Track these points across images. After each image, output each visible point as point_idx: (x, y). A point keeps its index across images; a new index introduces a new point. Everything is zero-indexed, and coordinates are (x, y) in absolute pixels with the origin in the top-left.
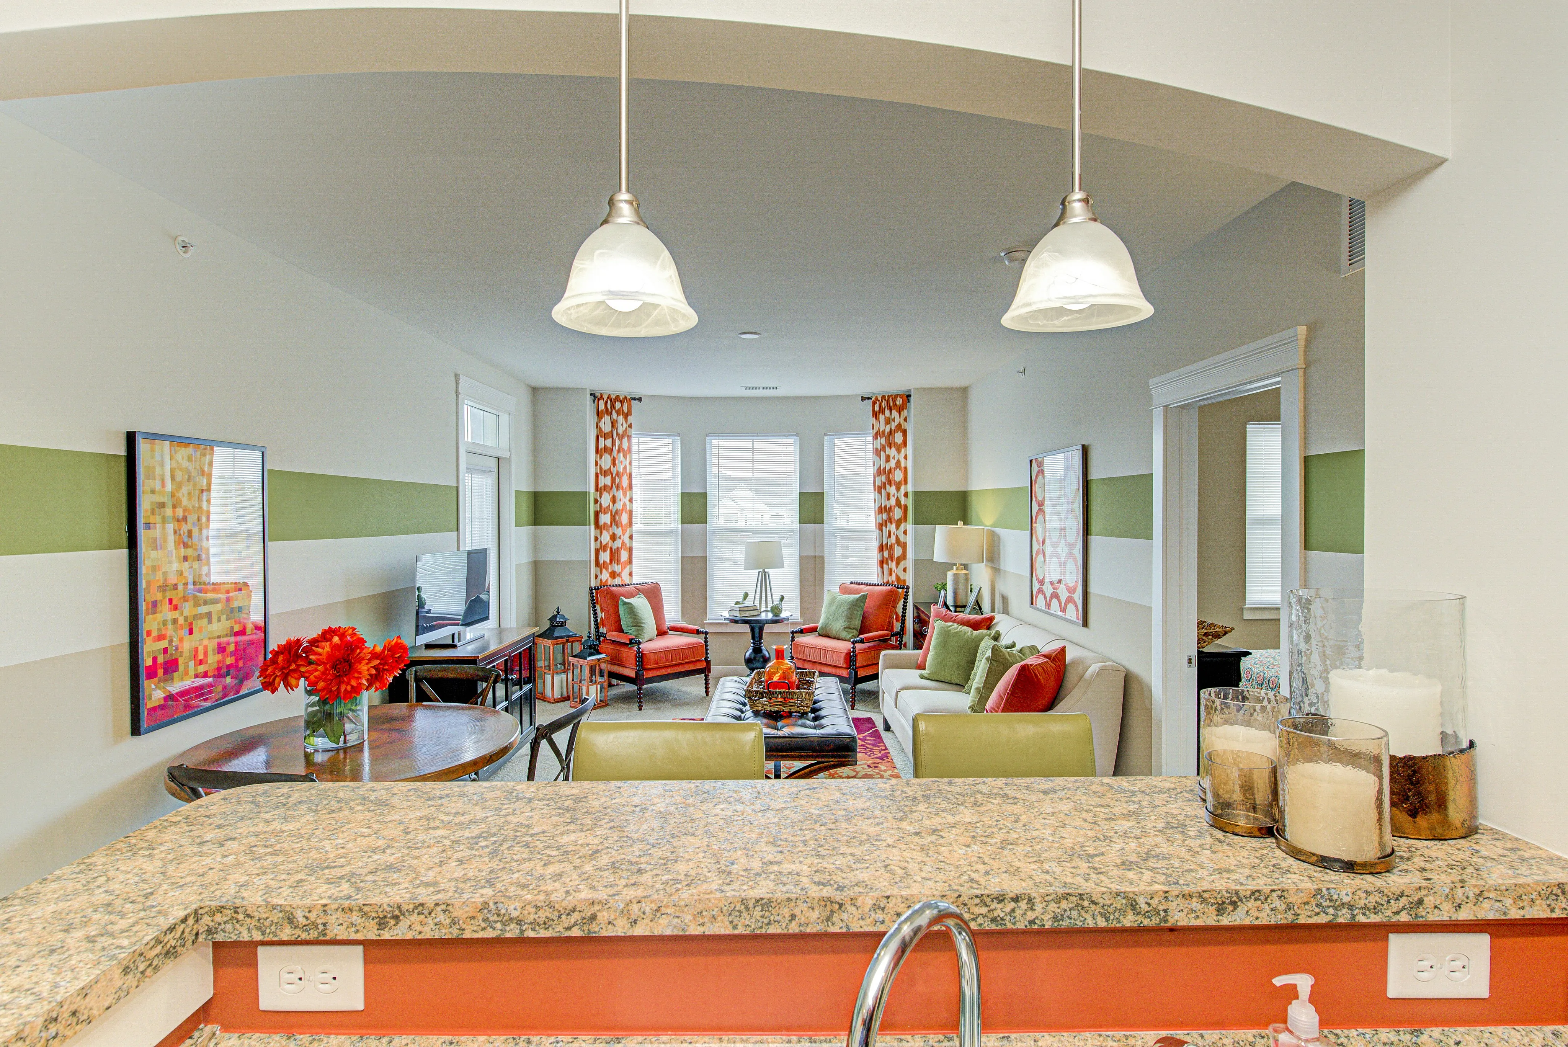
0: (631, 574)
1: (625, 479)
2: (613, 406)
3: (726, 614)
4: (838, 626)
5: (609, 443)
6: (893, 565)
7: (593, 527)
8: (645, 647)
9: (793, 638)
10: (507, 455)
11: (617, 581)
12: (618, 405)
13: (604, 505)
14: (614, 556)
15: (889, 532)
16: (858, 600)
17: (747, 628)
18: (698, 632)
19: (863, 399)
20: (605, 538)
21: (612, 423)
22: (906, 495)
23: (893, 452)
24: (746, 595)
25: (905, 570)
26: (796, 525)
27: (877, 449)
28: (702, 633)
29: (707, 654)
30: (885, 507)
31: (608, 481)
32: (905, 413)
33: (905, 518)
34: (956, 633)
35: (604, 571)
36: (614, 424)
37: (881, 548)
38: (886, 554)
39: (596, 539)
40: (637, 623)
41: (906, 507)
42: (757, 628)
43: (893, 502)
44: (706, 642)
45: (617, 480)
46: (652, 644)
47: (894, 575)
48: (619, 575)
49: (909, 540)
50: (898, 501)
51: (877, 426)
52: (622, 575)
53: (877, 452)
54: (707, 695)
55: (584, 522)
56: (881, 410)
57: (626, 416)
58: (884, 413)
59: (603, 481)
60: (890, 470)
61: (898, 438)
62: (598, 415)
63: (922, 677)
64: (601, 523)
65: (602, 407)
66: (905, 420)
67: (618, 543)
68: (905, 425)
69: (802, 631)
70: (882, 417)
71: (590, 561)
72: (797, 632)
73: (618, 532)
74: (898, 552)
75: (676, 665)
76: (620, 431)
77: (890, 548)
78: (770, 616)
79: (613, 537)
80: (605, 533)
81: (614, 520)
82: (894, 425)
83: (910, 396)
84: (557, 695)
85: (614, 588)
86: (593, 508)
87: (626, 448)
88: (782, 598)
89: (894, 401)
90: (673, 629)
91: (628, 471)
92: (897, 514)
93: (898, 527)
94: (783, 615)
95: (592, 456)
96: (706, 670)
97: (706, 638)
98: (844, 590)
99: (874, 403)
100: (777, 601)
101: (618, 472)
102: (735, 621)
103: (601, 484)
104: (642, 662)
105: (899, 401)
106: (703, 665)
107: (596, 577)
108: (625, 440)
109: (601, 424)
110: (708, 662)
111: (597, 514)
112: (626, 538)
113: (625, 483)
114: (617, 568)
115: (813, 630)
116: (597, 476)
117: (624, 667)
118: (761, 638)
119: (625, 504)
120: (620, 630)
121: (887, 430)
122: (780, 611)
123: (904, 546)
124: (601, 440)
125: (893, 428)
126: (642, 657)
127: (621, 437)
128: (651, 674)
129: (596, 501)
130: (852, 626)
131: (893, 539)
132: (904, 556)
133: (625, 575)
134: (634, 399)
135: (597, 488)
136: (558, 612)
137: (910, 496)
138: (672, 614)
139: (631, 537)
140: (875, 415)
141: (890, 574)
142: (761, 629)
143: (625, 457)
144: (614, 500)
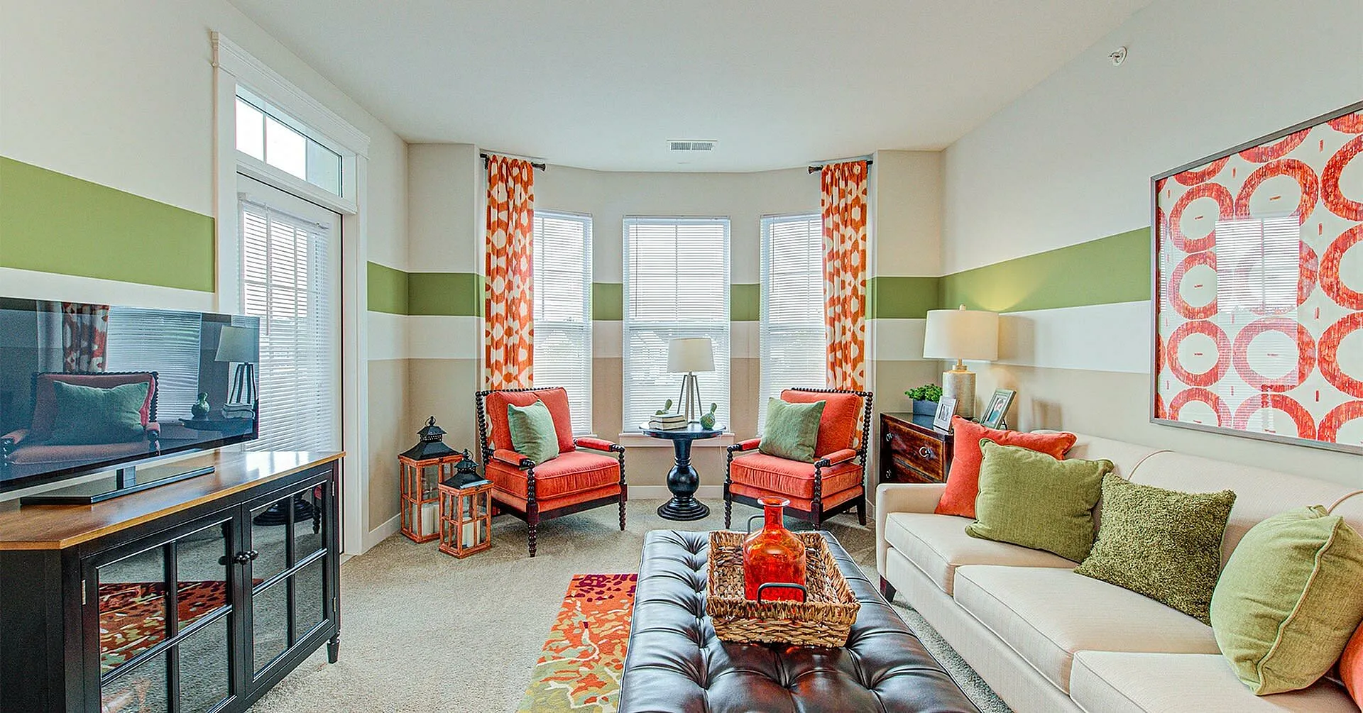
0: (531, 378)
1: (524, 261)
2: (509, 172)
3: (646, 426)
4: (789, 442)
5: (504, 216)
6: (848, 368)
7: (483, 319)
8: (541, 470)
9: (730, 456)
10: (353, 210)
11: (514, 385)
12: (516, 171)
13: (498, 292)
14: (510, 356)
15: (844, 328)
16: (814, 409)
17: (671, 443)
18: (611, 449)
19: (811, 170)
20: (498, 332)
21: (508, 192)
22: (864, 284)
23: (849, 231)
24: (669, 404)
25: (861, 374)
26: (727, 322)
27: (828, 229)
28: (617, 450)
29: (623, 476)
30: (839, 298)
31: (502, 262)
32: (863, 184)
33: (862, 311)
34: (1032, 463)
35: (496, 372)
36: (510, 194)
37: (833, 348)
38: (839, 354)
39: (488, 333)
40: (532, 438)
41: (863, 298)
42: (683, 443)
43: (848, 291)
44: (621, 462)
45: (514, 262)
46: (550, 466)
47: (849, 380)
48: (516, 378)
49: (867, 338)
50: (855, 289)
51: (828, 200)
52: (520, 378)
53: (828, 233)
54: (622, 529)
55: (471, 311)
56: (835, 182)
57: (526, 185)
58: (837, 185)
59: (495, 262)
60: (845, 253)
61: (856, 213)
62: (490, 181)
63: (972, 533)
64: (493, 313)
65: (495, 171)
66: (864, 192)
67: (514, 339)
68: (864, 199)
69: (740, 448)
70: (835, 190)
71: (479, 360)
72: (735, 449)
73: (515, 325)
74: (854, 351)
75: (580, 494)
76: (518, 204)
77: (845, 348)
78: (698, 429)
79: (509, 332)
80: (498, 326)
81: (511, 311)
82: (850, 199)
83: (871, 163)
84: (426, 532)
85: (506, 393)
86: (484, 296)
87: (525, 225)
88: (714, 407)
89: (851, 170)
90: (581, 443)
91: (528, 253)
92: (854, 306)
93: (854, 322)
94: (716, 427)
95: (483, 232)
96: (621, 498)
97: (621, 457)
98: (788, 396)
99: (825, 174)
100: (706, 411)
101: (514, 252)
102: (656, 435)
103: (493, 266)
104: (535, 491)
105: (857, 169)
106: (618, 491)
107: (488, 379)
108: (525, 214)
109: (494, 192)
110: (624, 488)
111: (488, 303)
112: (525, 333)
113: (524, 266)
114: (514, 370)
115: (754, 446)
116: (488, 256)
117: (513, 495)
118: (687, 455)
119: (523, 292)
120: (510, 447)
121: (842, 205)
122: (712, 422)
123: (861, 345)
124: (494, 211)
125: (849, 202)
126: (535, 485)
127: (518, 210)
128: (548, 507)
129: (488, 288)
130: (807, 443)
131: (849, 336)
132: (861, 357)
133: (523, 378)
134: (536, 166)
135: (489, 272)
136: (432, 423)
137: (869, 285)
138: (581, 424)
139: (531, 333)
140: (826, 188)
141: (844, 379)
142: (688, 444)
143: (524, 234)
144: (510, 286)
